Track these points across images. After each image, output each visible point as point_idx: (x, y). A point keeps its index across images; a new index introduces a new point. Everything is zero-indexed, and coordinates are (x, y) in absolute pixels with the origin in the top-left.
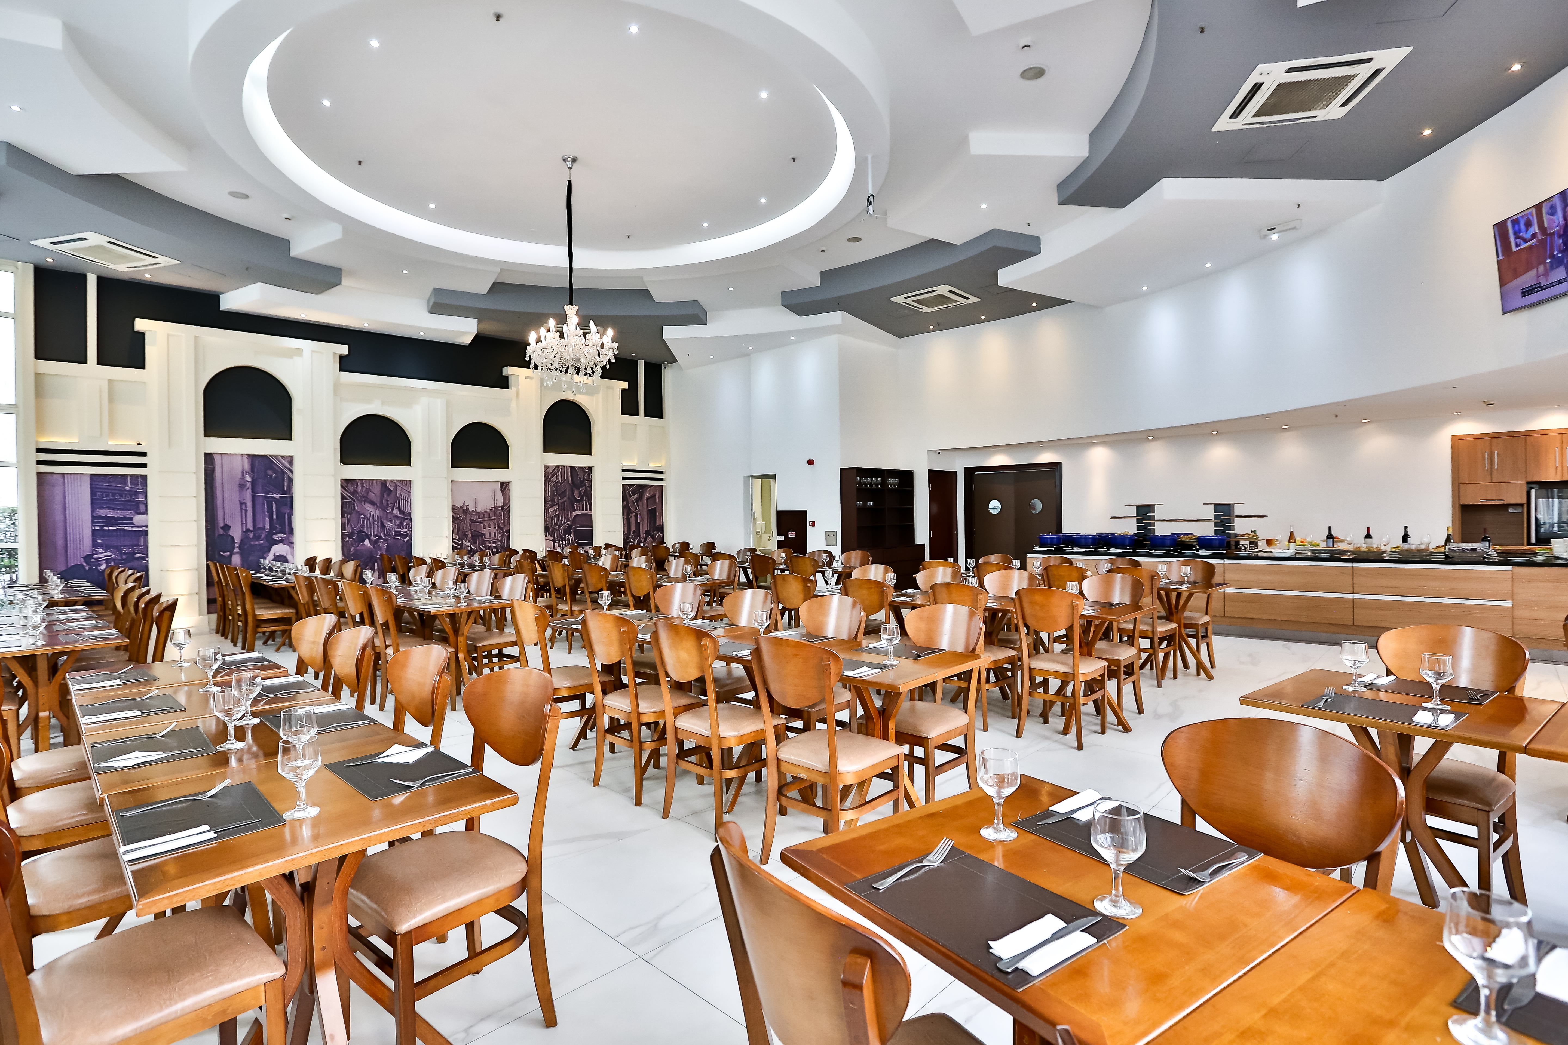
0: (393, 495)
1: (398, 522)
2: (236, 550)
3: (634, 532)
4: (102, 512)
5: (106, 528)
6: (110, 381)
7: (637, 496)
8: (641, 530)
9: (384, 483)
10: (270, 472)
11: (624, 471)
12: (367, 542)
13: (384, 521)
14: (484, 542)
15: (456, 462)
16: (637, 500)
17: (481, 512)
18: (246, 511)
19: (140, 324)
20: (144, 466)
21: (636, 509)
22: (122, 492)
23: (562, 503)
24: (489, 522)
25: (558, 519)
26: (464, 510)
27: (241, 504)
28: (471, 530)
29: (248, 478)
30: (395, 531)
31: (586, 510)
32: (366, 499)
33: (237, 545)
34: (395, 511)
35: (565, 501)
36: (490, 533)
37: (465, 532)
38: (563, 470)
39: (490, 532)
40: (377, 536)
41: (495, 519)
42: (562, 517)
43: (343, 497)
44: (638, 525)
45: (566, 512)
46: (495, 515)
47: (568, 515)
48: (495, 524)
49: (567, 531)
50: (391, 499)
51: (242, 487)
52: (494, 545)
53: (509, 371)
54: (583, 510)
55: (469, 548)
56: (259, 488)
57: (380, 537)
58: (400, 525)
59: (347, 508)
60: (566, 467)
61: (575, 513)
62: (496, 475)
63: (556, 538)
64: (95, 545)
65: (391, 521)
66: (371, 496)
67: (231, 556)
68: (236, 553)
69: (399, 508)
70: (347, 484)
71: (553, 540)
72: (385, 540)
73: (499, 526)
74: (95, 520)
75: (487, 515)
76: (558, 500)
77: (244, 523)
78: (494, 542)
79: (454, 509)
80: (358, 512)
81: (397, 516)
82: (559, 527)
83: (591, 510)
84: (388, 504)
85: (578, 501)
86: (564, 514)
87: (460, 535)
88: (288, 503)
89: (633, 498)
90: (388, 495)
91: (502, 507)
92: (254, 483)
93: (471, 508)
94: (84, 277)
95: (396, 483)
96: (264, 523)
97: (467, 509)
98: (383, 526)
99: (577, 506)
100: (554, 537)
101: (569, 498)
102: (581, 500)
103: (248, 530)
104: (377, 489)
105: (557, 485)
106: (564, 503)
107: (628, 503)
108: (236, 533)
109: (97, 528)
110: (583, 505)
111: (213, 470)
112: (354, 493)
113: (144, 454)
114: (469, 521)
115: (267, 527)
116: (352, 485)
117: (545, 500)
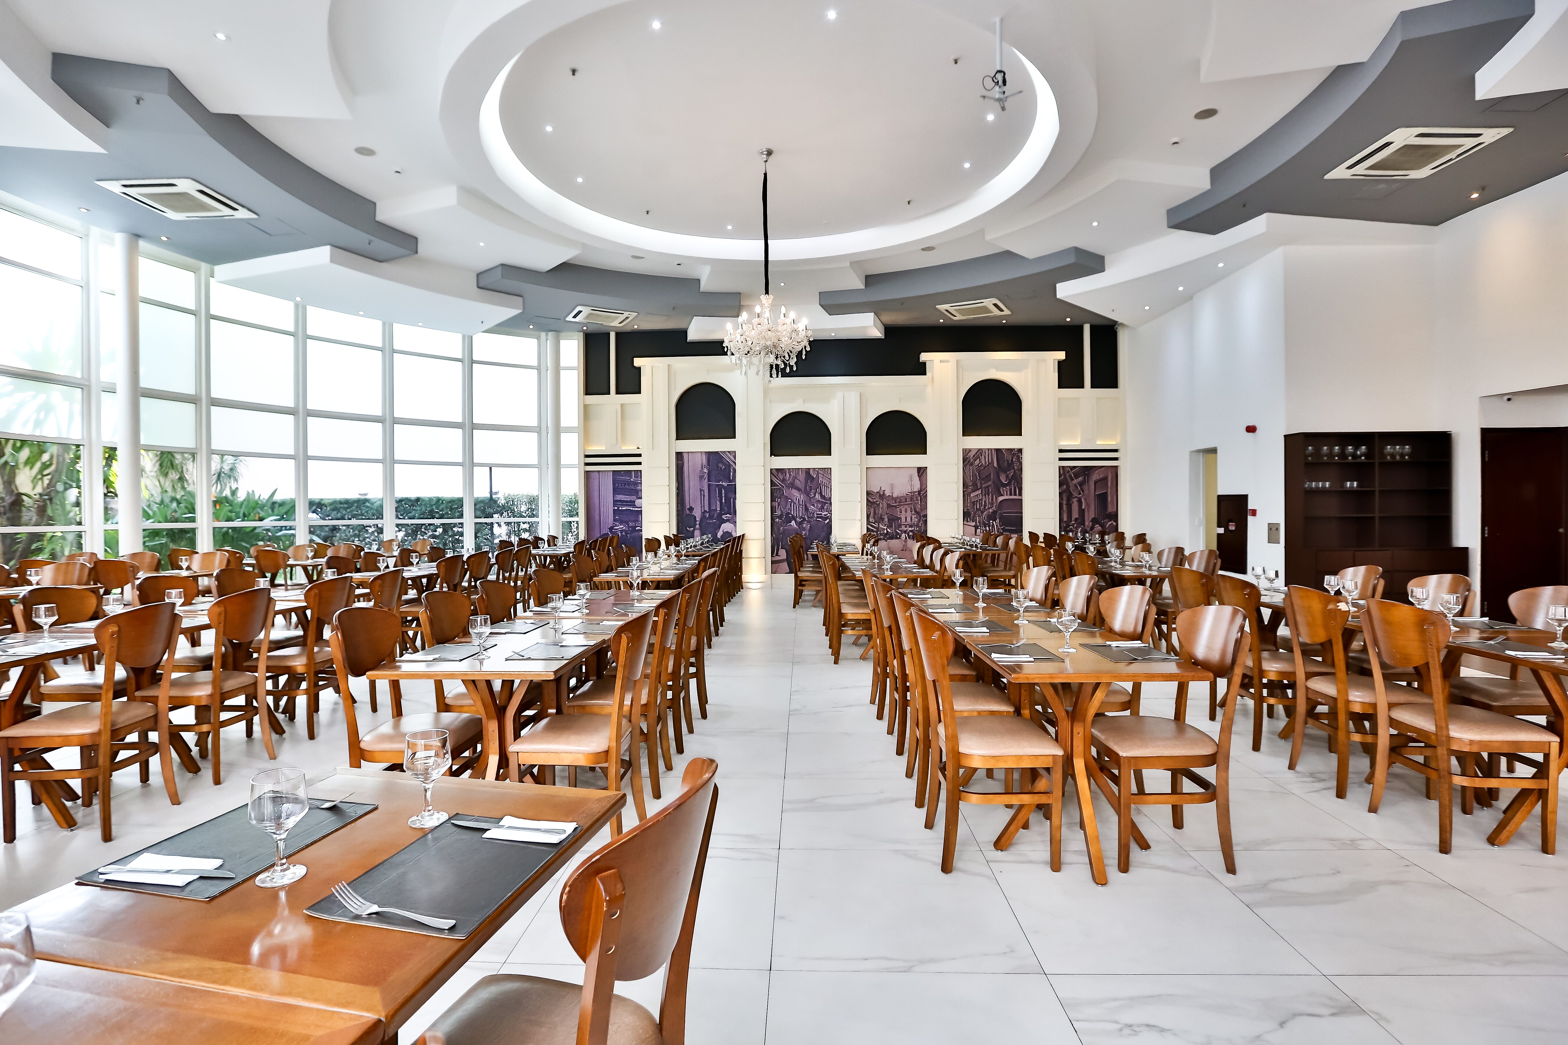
0: (815, 482)
1: (820, 506)
2: (697, 526)
3: (1076, 519)
4: (619, 497)
5: (620, 508)
6: (622, 405)
7: (1080, 479)
8: (1086, 518)
9: (807, 471)
10: (720, 465)
11: (1061, 451)
12: (793, 523)
13: (808, 505)
14: (900, 526)
15: (871, 450)
16: (1081, 484)
17: (898, 497)
18: (704, 496)
19: (638, 362)
20: (640, 463)
21: (1080, 494)
22: (629, 483)
23: (985, 488)
24: (906, 507)
25: (981, 505)
26: (880, 495)
27: (701, 490)
28: (887, 514)
29: (706, 470)
30: (817, 514)
31: (1015, 494)
32: (792, 486)
33: (698, 523)
34: (818, 496)
35: (990, 486)
36: (906, 518)
37: (881, 515)
38: (987, 453)
39: (906, 516)
40: (801, 518)
41: (911, 504)
42: (985, 502)
43: (772, 483)
44: (1082, 512)
45: (990, 496)
46: (911, 499)
47: (992, 499)
48: (911, 508)
49: (992, 517)
50: (814, 485)
51: (701, 478)
52: (910, 529)
53: (924, 357)
54: (1011, 495)
55: (885, 532)
56: (713, 478)
57: (804, 519)
58: (822, 508)
59: (776, 492)
60: (991, 449)
61: (1001, 498)
62: (913, 461)
63: (978, 524)
64: (615, 520)
65: (813, 505)
66: (797, 483)
67: (694, 530)
68: (697, 529)
69: (821, 493)
70: (776, 473)
71: (974, 526)
72: (808, 522)
73: (915, 511)
74: (615, 502)
75: (903, 500)
76: (981, 484)
77: (703, 506)
78: (911, 526)
79: (868, 493)
80: (786, 497)
81: (819, 501)
82: (982, 512)
83: (1020, 494)
84: (811, 490)
85: (1005, 485)
86: (988, 499)
87: (876, 518)
88: (732, 489)
89: (1075, 481)
90: (812, 482)
91: (919, 492)
92: (709, 474)
93: (888, 493)
94: (609, 334)
95: (818, 471)
96: (716, 506)
97: (884, 494)
98: (807, 509)
99: (1003, 491)
100: (976, 523)
101: (993, 482)
102: (1009, 484)
103: (705, 511)
104: (802, 476)
105: (980, 469)
106: (988, 487)
107: (1068, 487)
108: (697, 513)
109: (616, 508)
110: (1011, 490)
111: (683, 465)
112: (783, 481)
113: (640, 455)
114: (885, 506)
115: (718, 509)
116: (782, 474)
117: (965, 485)
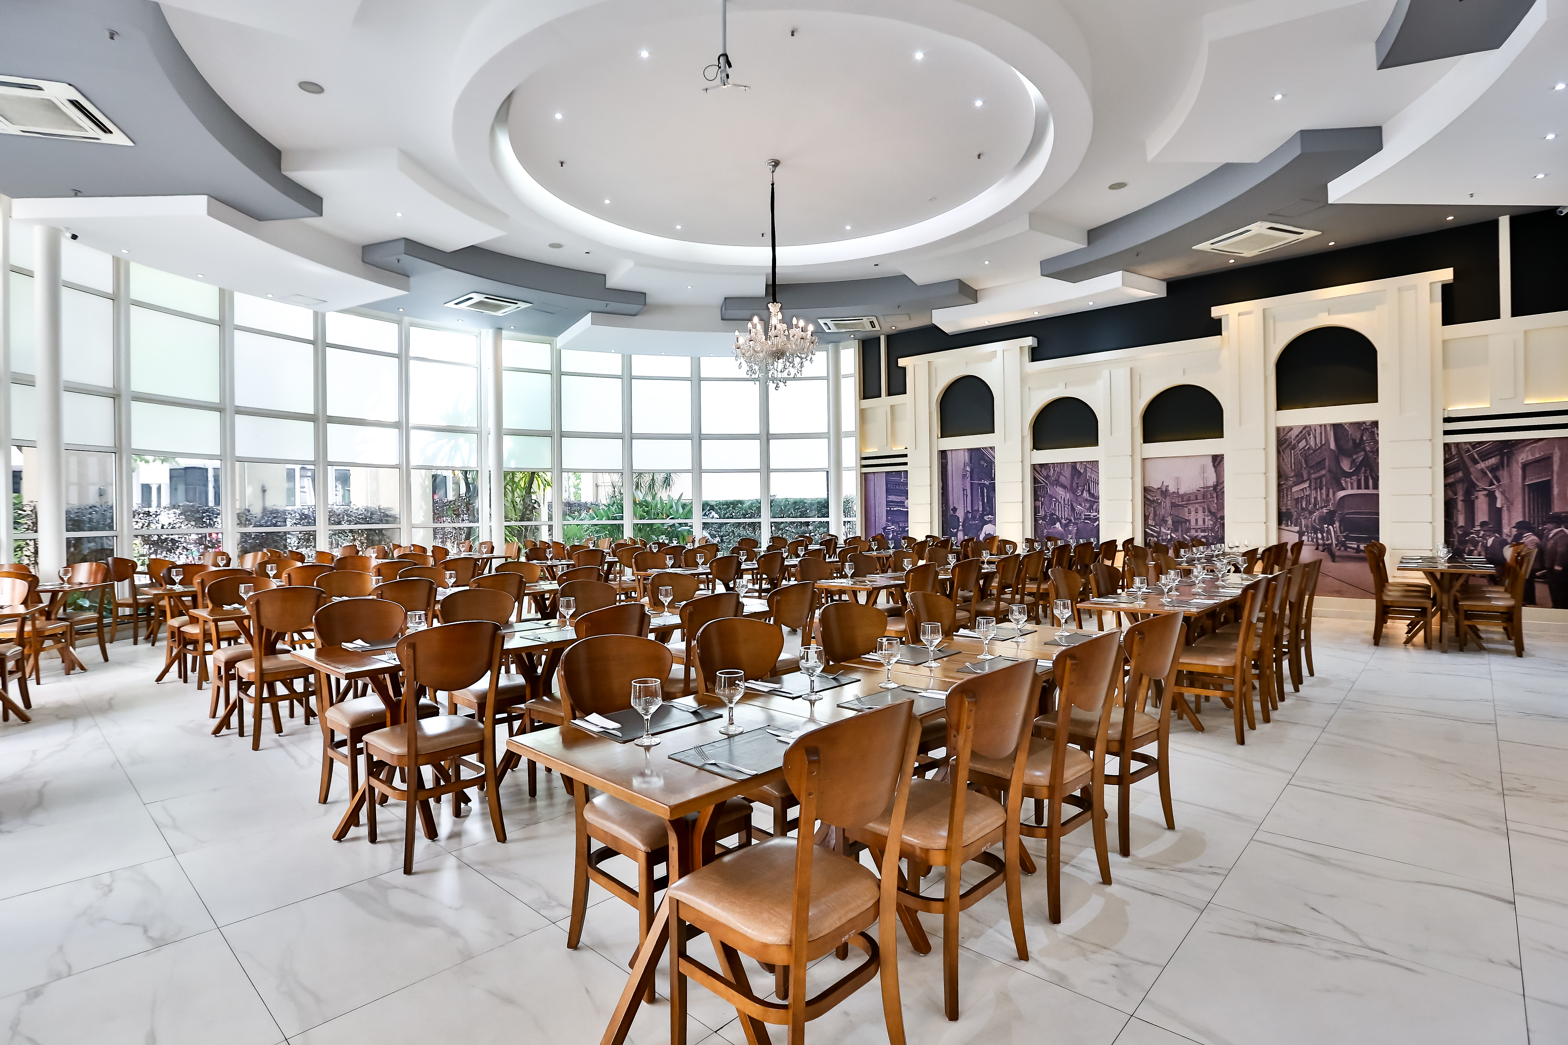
0: (1082, 478)
1: (1088, 505)
2: (961, 528)
3: (1483, 524)
4: (892, 498)
5: (892, 509)
6: (892, 407)
7: (1493, 461)
8: (1505, 521)
9: (1074, 465)
10: (982, 462)
11: (1447, 420)
12: (1058, 525)
13: (1074, 504)
14: (1189, 530)
15: (1149, 437)
16: (1494, 469)
17: (1185, 494)
18: (967, 495)
19: (902, 362)
20: (906, 464)
21: (1492, 484)
22: (899, 483)
23: (1316, 479)
24: (1197, 506)
25: (1308, 503)
26: (1162, 491)
27: (964, 490)
28: (1171, 515)
29: (968, 469)
30: (1085, 515)
31: (1367, 487)
32: (1057, 483)
33: (961, 524)
34: (1085, 494)
35: (1324, 476)
36: (1197, 520)
37: (1163, 517)
38: (1318, 431)
39: (1197, 518)
40: (1067, 519)
41: (1204, 502)
42: (1316, 498)
43: (1035, 481)
44: (1496, 514)
45: (1324, 491)
46: (1204, 496)
47: (1328, 495)
48: (1204, 508)
49: (1329, 519)
50: (1081, 481)
51: (964, 476)
52: (1203, 534)
53: (1216, 312)
54: (1359, 488)
55: (1169, 537)
56: (975, 476)
57: (1070, 521)
58: (1090, 509)
59: (1038, 492)
60: (1325, 425)
61: (1341, 494)
62: (1206, 447)
63: (1304, 529)
64: (887, 521)
65: (1080, 505)
66: (1062, 479)
67: (957, 532)
68: (960, 531)
69: (1089, 490)
70: (1037, 469)
71: (1298, 532)
72: (1074, 524)
73: (1210, 511)
74: (888, 503)
75: (1193, 497)
76: (1309, 474)
77: (965, 507)
78: (1203, 531)
79: (1146, 490)
80: (1050, 495)
81: (1087, 499)
82: (1311, 513)
83: (1376, 487)
84: (1078, 487)
85: (1348, 475)
86: (1321, 495)
87: (1157, 520)
88: (992, 488)
89: (1482, 465)
90: (1078, 478)
91: (1215, 487)
92: (971, 472)
93: (1172, 489)
94: (879, 338)
95: (1086, 465)
96: (978, 506)
97: (1167, 490)
98: (1073, 509)
99: (1346, 482)
100: (1301, 527)
101: (1330, 471)
102: (1356, 472)
103: (968, 512)
104: (1067, 472)
105: (1307, 454)
106: (1320, 478)
107: (1467, 473)
108: (960, 514)
109: (888, 509)
110: (1359, 481)
111: (947, 463)
112: (1047, 477)
113: (906, 456)
114: (1168, 505)
115: (981, 509)
116: (1046, 469)
117: (1280, 475)
